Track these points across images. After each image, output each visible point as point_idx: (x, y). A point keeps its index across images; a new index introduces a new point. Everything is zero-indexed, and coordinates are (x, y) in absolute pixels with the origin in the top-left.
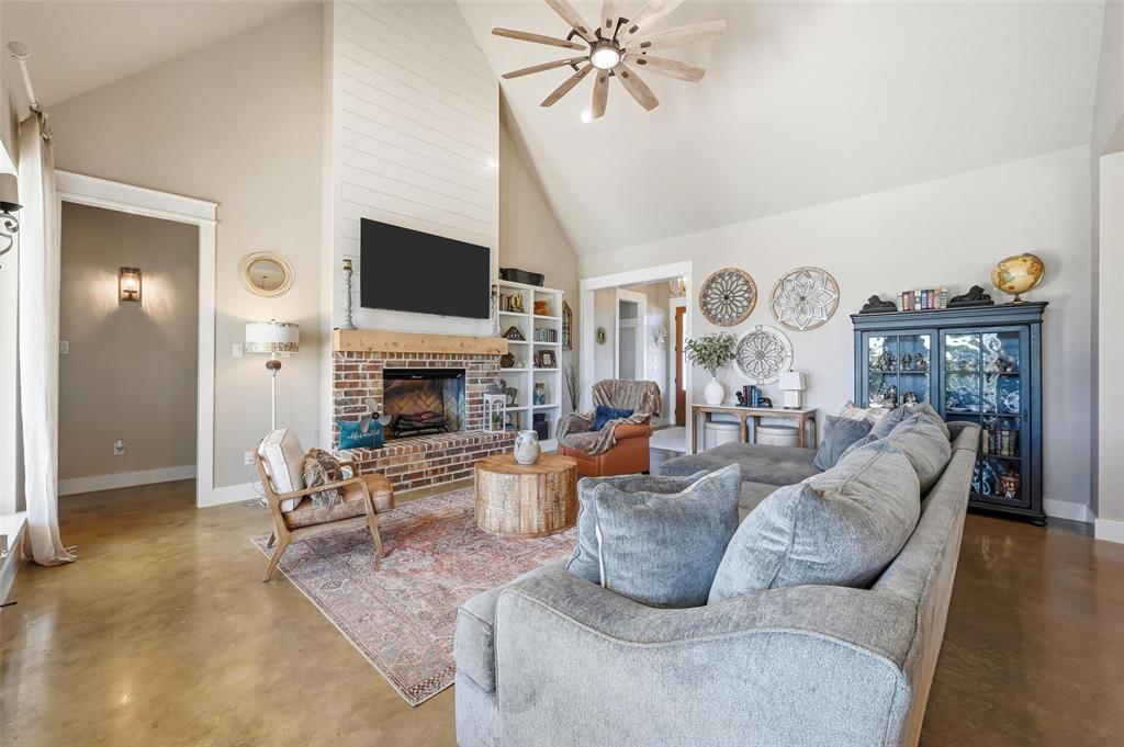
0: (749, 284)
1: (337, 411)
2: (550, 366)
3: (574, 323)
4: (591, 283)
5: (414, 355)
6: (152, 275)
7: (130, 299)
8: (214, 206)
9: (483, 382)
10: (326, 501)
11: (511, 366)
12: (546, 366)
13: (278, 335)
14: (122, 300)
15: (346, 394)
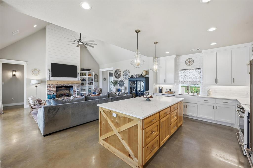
0: (120, 72)
1: (47, 93)
2: (92, 85)
3: (98, 77)
4: (101, 70)
5: (62, 84)
6: (18, 71)
7: (14, 75)
8: (26, 62)
9: (76, 88)
10: (38, 105)
11: (83, 85)
12: (91, 85)
13: (37, 82)
14: (13, 76)
15: (49, 90)
